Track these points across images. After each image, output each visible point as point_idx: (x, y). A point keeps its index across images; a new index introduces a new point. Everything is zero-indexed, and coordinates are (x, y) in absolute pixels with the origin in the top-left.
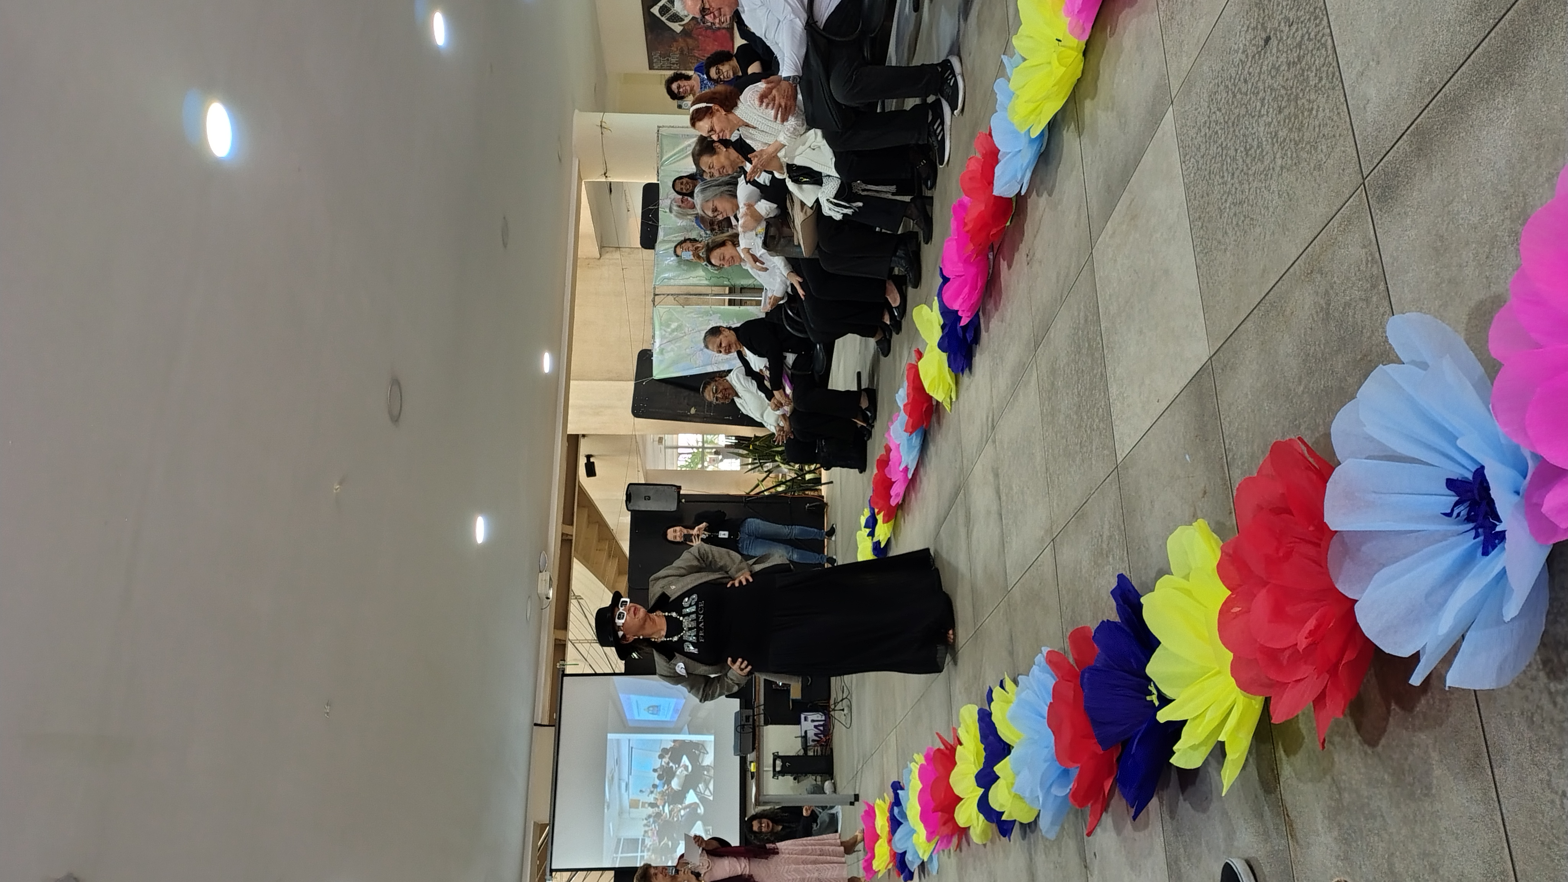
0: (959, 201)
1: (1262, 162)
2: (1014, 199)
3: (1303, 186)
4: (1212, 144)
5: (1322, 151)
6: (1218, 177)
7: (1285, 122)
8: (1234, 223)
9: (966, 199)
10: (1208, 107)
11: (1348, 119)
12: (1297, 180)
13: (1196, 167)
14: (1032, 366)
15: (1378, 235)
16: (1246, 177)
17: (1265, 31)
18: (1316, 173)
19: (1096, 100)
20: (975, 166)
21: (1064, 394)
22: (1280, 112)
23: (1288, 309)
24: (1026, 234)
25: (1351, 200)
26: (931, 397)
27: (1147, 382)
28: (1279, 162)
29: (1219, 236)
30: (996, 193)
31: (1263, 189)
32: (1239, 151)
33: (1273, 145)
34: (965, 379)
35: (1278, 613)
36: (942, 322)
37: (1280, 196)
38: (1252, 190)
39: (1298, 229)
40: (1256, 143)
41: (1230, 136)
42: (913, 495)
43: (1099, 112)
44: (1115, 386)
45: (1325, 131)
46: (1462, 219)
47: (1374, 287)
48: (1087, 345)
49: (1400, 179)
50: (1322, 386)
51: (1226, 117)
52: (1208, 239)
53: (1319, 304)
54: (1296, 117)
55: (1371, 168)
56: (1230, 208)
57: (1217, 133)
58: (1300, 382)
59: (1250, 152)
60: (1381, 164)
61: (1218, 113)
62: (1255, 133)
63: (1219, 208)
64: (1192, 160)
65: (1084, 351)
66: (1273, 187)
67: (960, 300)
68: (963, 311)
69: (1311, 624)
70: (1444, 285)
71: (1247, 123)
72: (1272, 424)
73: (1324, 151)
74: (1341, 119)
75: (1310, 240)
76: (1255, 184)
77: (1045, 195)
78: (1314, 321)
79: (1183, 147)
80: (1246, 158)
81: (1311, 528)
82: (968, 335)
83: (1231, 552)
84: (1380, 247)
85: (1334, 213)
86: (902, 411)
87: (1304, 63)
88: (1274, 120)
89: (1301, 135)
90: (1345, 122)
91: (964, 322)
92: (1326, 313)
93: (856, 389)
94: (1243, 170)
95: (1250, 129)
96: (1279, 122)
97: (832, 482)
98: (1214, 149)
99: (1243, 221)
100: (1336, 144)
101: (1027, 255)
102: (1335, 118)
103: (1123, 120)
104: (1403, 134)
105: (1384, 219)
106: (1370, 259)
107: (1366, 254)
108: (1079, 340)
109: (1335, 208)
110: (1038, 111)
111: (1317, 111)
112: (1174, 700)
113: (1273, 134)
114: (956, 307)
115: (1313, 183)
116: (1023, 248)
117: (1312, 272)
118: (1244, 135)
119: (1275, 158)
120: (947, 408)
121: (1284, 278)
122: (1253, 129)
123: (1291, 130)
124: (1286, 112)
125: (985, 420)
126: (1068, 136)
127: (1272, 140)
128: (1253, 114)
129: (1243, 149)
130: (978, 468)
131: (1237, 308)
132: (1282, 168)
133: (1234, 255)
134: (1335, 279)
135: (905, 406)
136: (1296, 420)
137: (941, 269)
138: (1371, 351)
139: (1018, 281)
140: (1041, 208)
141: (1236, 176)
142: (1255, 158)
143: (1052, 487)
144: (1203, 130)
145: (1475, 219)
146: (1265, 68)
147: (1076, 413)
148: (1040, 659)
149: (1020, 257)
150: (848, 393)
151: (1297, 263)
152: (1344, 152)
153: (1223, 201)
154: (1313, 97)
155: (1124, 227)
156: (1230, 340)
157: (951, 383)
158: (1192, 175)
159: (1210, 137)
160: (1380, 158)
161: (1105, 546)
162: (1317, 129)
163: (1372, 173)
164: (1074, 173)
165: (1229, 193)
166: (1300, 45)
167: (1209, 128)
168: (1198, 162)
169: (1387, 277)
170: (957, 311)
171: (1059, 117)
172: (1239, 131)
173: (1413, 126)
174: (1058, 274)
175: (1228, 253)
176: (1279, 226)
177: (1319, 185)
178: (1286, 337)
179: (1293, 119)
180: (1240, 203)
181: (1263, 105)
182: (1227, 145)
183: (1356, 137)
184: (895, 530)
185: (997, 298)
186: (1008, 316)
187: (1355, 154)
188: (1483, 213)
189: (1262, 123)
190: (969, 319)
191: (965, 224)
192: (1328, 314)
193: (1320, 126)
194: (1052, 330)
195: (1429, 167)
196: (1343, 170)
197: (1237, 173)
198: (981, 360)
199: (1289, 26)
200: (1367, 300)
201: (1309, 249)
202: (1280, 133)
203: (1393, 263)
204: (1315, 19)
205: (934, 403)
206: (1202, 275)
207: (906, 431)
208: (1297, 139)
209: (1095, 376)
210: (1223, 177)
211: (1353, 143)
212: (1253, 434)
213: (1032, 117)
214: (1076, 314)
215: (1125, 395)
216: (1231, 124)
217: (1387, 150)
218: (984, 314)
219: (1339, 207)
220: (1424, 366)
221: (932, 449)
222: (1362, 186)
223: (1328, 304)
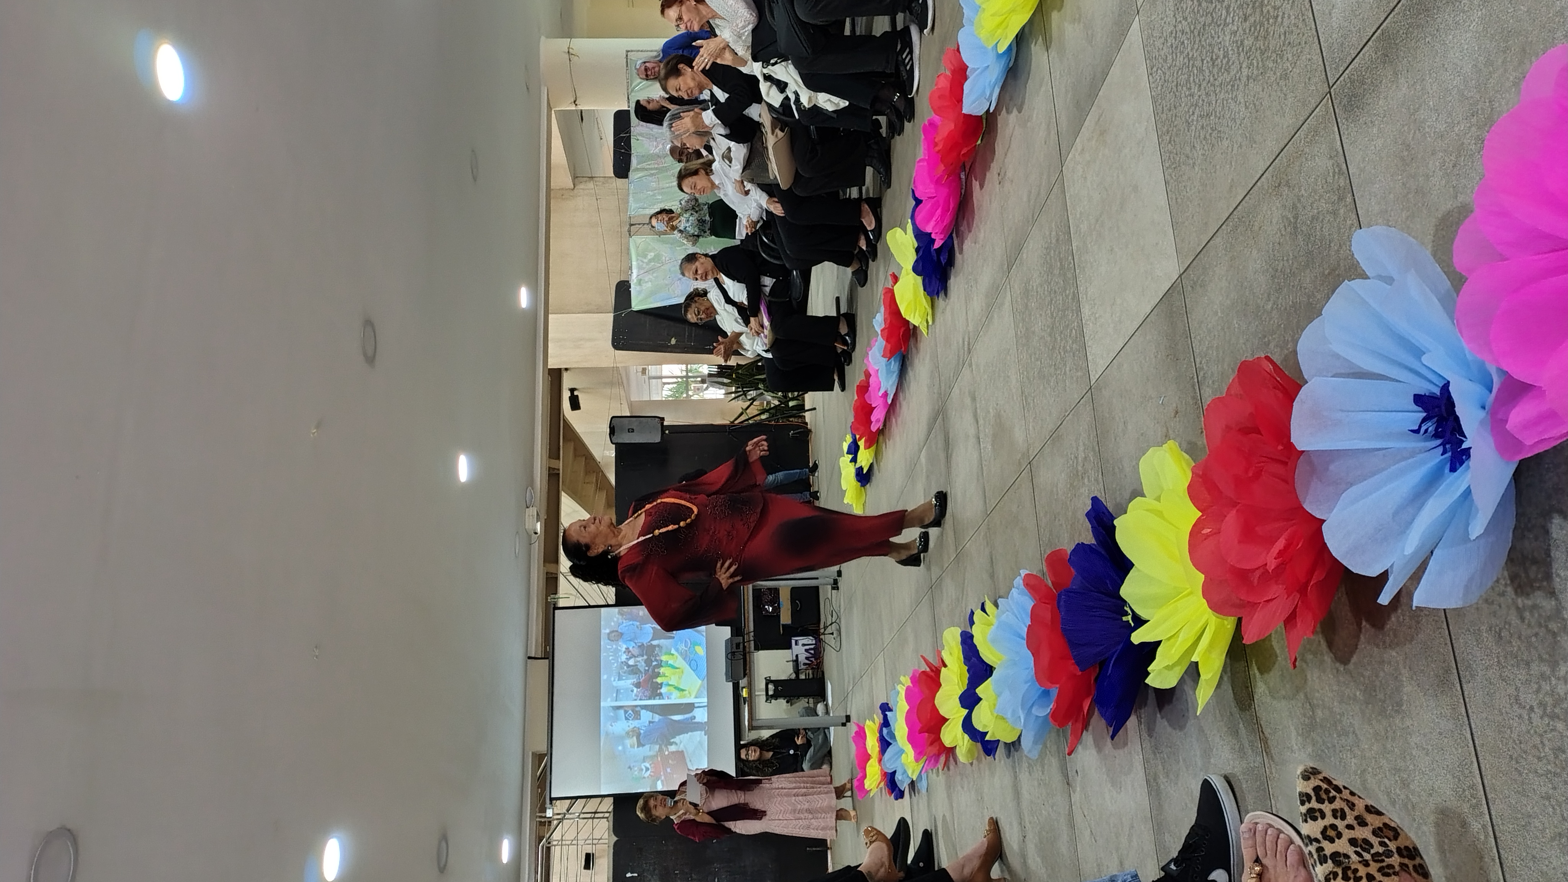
0: (929, 120)
1: (1229, 73)
2: (984, 117)
3: (1270, 96)
4: (1178, 54)
5: (1288, 59)
6: (1184, 88)
7: (1250, 30)
8: (1202, 136)
9: (937, 118)
10: (1174, 16)
11: (1314, 27)
12: (1263, 91)
13: (1163, 78)
14: (1006, 288)
15: (1344, 145)
16: (1212, 88)
18: (1282, 83)
19: (1063, 10)
20: (944, 83)
21: (1038, 316)
22: (1245, 20)
23: (1256, 223)
24: (996, 153)
25: (1317, 110)
26: (908, 322)
27: (1119, 301)
28: (1245, 72)
29: (1188, 149)
30: (964, 111)
31: (1230, 100)
32: (1205, 62)
33: (1239, 54)
34: (941, 302)
35: (1248, 534)
36: (916, 245)
37: (1247, 108)
38: (1219, 101)
39: (1265, 141)
40: (1222, 52)
41: (1196, 46)
42: (894, 420)
43: (1066, 24)
44: (1087, 307)
45: (1292, 38)
46: (1429, 126)
47: (1341, 199)
48: (1059, 264)
49: (1365, 87)
50: (1291, 303)
51: (1192, 27)
52: (1177, 154)
53: (1287, 218)
54: (1262, 25)
55: (1338, 76)
56: (1197, 120)
57: (1183, 42)
58: (1269, 300)
59: (1216, 63)
60: (1347, 72)
61: (1183, 22)
62: (1220, 43)
63: (1187, 121)
64: (1159, 71)
65: (1056, 272)
66: (1239, 97)
67: (932, 223)
68: (936, 233)
69: (1280, 544)
70: (1410, 196)
71: (1213, 32)
72: (1241, 341)
73: (1290, 59)
74: (1306, 26)
75: (1277, 153)
76: (1222, 96)
77: (1015, 111)
78: (1282, 235)
79: (1149, 57)
80: (1213, 68)
81: (1280, 447)
82: (942, 258)
83: (1201, 473)
84: (1347, 158)
85: (1301, 123)
86: (880, 336)
88: (1240, 29)
89: (1266, 44)
90: (1311, 29)
91: (937, 245)
92: (1293, 226)
93: (835, 314)
94: (1209, 81)
95: (1216, 39)
96: (1244, 30)
97: (815, 409)
98: (1181, 59)
99: (1211, 134)
100: (1301, 52)
101: (999, 174)
102: (1300, 25)
103: (1089, 33)
104: (1369, 40)
105: (1350, 129)
106: (1337, 170)
107: (1333, 165)
108: (1051, 260)
109: (1302, 119)
110: (1005, 24)
111: (1283, 18)
112: (1148, 621)
113: (1239, 42)
114: (929, 229)
115: (1279, 93)
116: (995, 167)
117: (1279, 185)
118: (1210, 45)
119: (1241, 67)
120: (925, 333)
121: (1251, 192)
122: (1218, 37)
123: (1256, 38)
124: (1252, 19)
125: (961, 342)
126: (1036, 49)
127: (1238, 50)
128: (1219, 23)
129: (1209, 60)
130: (956, 390)
131: (1206, 223)
132: (1248, 78)
133: (1202, 170)
134: (1303, 192)
135: (882, 331)
136: (1265, 337)
137: (913, 191)
138: (1339, 265)
139: (990, 202)
140: (1011, 125)
141: (1202, 87)
142: (1221, 68)
143: (1028, 411)
144: (1169, 41)
145: (1441, 127)
147: (1050, 335)
148: (1019, 581)
149: (992, 176)
150: (826, 318)
151: (1264, 176)
152: (1309, 60)
153: (1191, 113)
155: (1094, 142)
156: (1199, 257)
157: (927, 307)
158: (1159, 88)
159: (1177, 47)
160: (1346, 65)
161: (1080, 468)
162: (1283, 37)
163: (1339, 82)
164: (1043, 89)
165: (1196, 105)
167: (1175, 38)
168: (1164, 73)
169: (1354, 188)
170: (931, 233)
171: (1026, 30)
172: (1205, 40)
173: (1379, 31)
174: (1030, 192)
175: (1197, 169)
176: (1246, 138)
177: (1285, 95)
178: (1255, 252)
179: (1259, 26)
180: (1207, 115)
181: (1228, 12)
182: (1193, 55)
183: (1322, 44)
184: (877, 455)
185: (971, 220)
186: (981, 235)
187: (1321, 63)
188: (1449, 120)
189: (1227, 30)
190: (941, 242)
191: (936, 145)
192: (1296, 228)
193: (1285, 33)
194: (1024, 250)
195: (1396, 74)
196: (1310, 78)
197: (1204, 84)
198: (955, 283)
200: (1335, 213)
201: (1276, 161)
202: (1246, 42)
203: (1360, 175)
205: (911, 327)
206: (1171, 191)
207: (883, 356)
208: (1262, 47)
209: (1067, 296)
210: (1190, 89)
211: (1319, 50)
212: (1223, 353)
213: (999, 31)
214: (1047, 233)
215: (1097, 315)
216: (1196, 33)
217: (1354, 56)
218: (957, 237)
219: (1306, 117)
220: (1389, 280)
221: (910, 374)
222: (1328, 95)
223: (1296, 217)
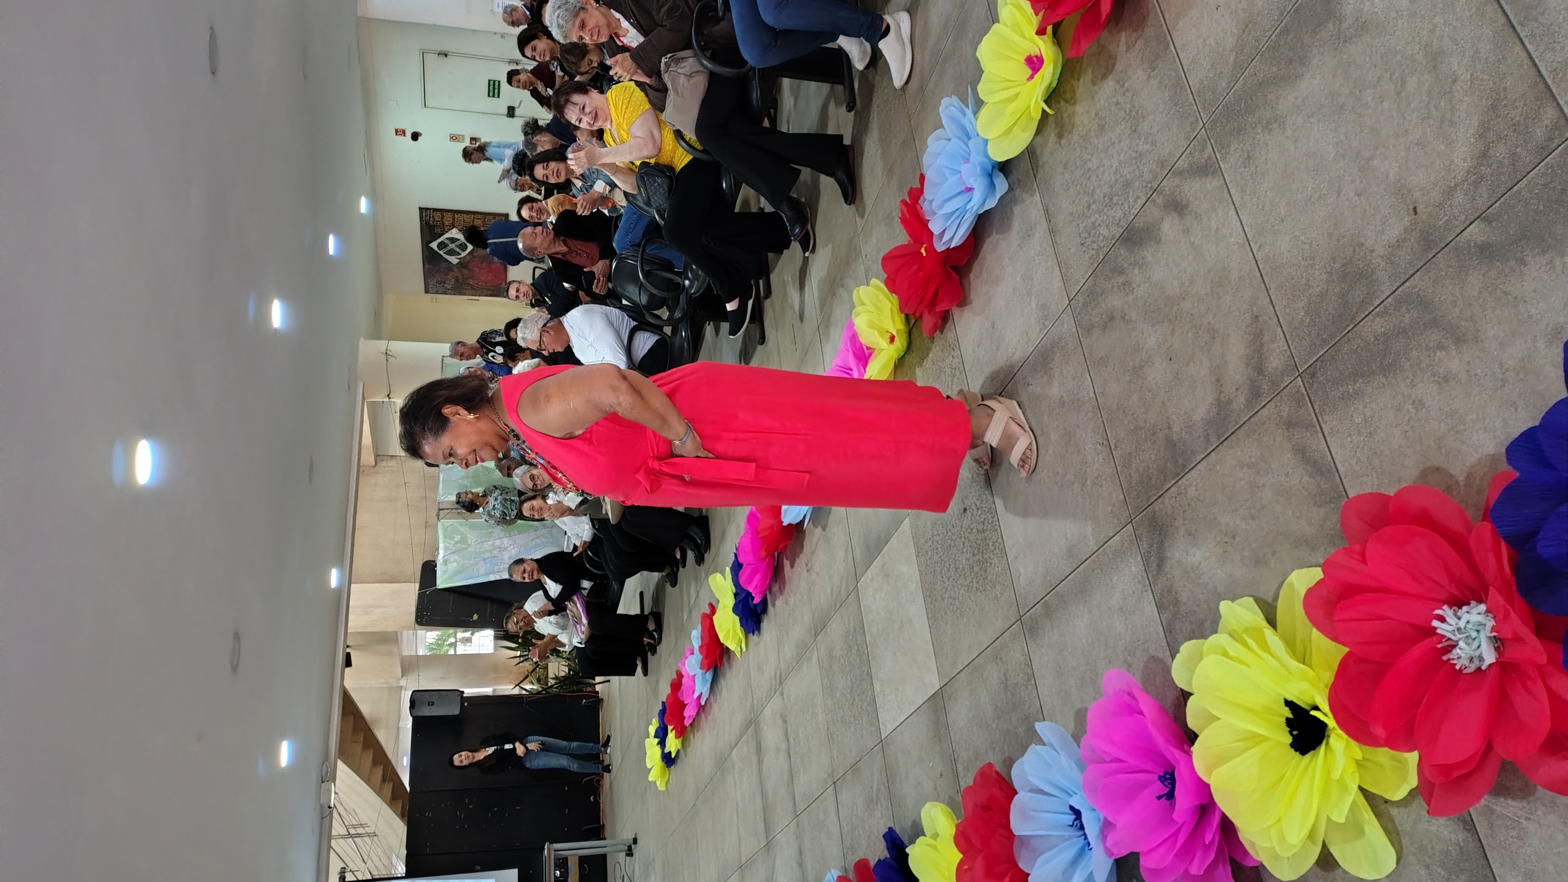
1: (965, 580)
2: (797, 526)
3: (989, 605)
5: (997, 590)
6: (939, 575)
7: (977, 563)
8: (951, 609)
10: (930, 529)
11: (1010, 578)
12: (985, 600)
13: (925, 562)
14: (813, 648)
15: (1029, 651)
16: (956, 584)
17: (964, 503)
18: (995, 601)
21: (840, 677)
22: (974, 555)
23: (985, 675)
24: (804, 549)
25: (1015, 626)
27: (901, 689)
28: (975, 584)
29: (942, 613)
30: (783, 521)
31: (967, 596)
33: (971, 572)
34: (754, 638)
35: (989, 871)
36: (734, 591)
37: (976, 605)
38: (960, 594)
39: (987, 629)
40: (961, 566)
41: (945, 555)
42: (705, 717)
44: (878, 685)
45: (1000, 579)
46: (1069, 661)
47: (1029, 680)
48: (856, 646)
49: (1039, 625)
51: (942, 543)
52: (936, 614)
53: (1001, 679)
54: (983, 563)
55: (1024, 612)
56: (948, 598)
57: (936, 548)
59: (958, 570)
60: (1029, 613)
61: (937, 537)
62: (960, 561)
63: (941, 596)
64: (923, 557)
65: (854, 652)
66: (973, 598)
67: (751, 584)
68: (753, 592)
70: (1062, 693)
73: (999, 590)
74: (1007, 576)
75: (994, 639)
76: (962, 591)
77: (820, 529)
78: (999, 687)
79: (915, 546)
80: (956, 572)
81: (1004, 829)
82: (757, 609)
84: (1031, 658)
85: (1005, 630)
86: (697, 650)
87: (986, 534)
89: (986, 575)
90: (1009, 580)
91: (754, 599)
92: (1005, 684)
98: (936, 557)
99: (956, 610)
100: (1005, 590)
101: (806, 565)
102: (1004, 575)
104: (1039, 601)
105: (1032, 644)
107: (1025, 662)
108: (850, 642)
109: (1006, 627)
111: (994, 566)
113: (971, 566)
114: (748, 588)
115: (994, 606)
116: (802, 559)
117: (997, 658)
119: (972, 581)
120: (737, 655)
121: (981, 655)
122: (959, 557)
123: (981, 569)
125: (773, 675)
127: (970, 570)
129: (954, 566)
131: (955, 663)
132: (976, 589)
133: (952, 628)
134: (1009, 667)
135: (699, 644)
137: (735, 554)
139: (799, 580)
140: (817, 537)
142: (961, 575)
143: (832, 743)
144: (928, 543)
146: (964, 525)
147: (850, 694)
148: (830, 878)
149: (800, 564)
151: (987, 650)
152: (1009, 596)
153: (944, 592)
154: (992, 556)
155: (880, 578)
156: (952, 681)
157: (742, 638)
158: (923, 567)
159: (933, 550)
160: (1028, 609)
161: (874, 796)
163: (1025, 616)
164: (841, 527)
165: (947, 589)
166: (983, 523)
167: (932, 544)
168: (926, 560)
173: (1043, 600)
174: (833, 588)
175: (948, 626)
176: (977, 622)
177: (998, 608)
178: (984, 691)
180: (954, 598)
182: (943, 560)
183: (1016, 591)
184: (685, 743)
185: (782, 586)
186: (791, 601)
187: (1015, 601)
188: (1078, 662)
189: (963, 555)
190: (760, 599)
191: (757, 532)
192: (1006, 686)
193: (996, 575)
194: (829, 627)
195: (1053, 625)
196: (1009, 606)
197: (951, 579)
198: (768, 627)
199: (978, 509)
200: (1026, 687)
201: (994, 644)
202: (975, 568)
203: (1038, 672)
204: (991, 513)
205: (727, 649)
206: (933, 632)
208: (984, 576)
210: (943, 577)
211: (1014, 593)
214: (847, 623)
215: (885, 693)
218: (770, 597)
219: (1008, 627)
221: (722, 683)
222: (1020, 620)
223: (1006, 681)
